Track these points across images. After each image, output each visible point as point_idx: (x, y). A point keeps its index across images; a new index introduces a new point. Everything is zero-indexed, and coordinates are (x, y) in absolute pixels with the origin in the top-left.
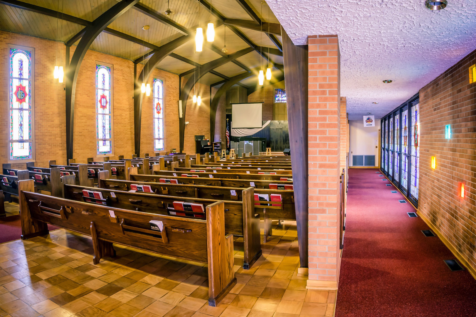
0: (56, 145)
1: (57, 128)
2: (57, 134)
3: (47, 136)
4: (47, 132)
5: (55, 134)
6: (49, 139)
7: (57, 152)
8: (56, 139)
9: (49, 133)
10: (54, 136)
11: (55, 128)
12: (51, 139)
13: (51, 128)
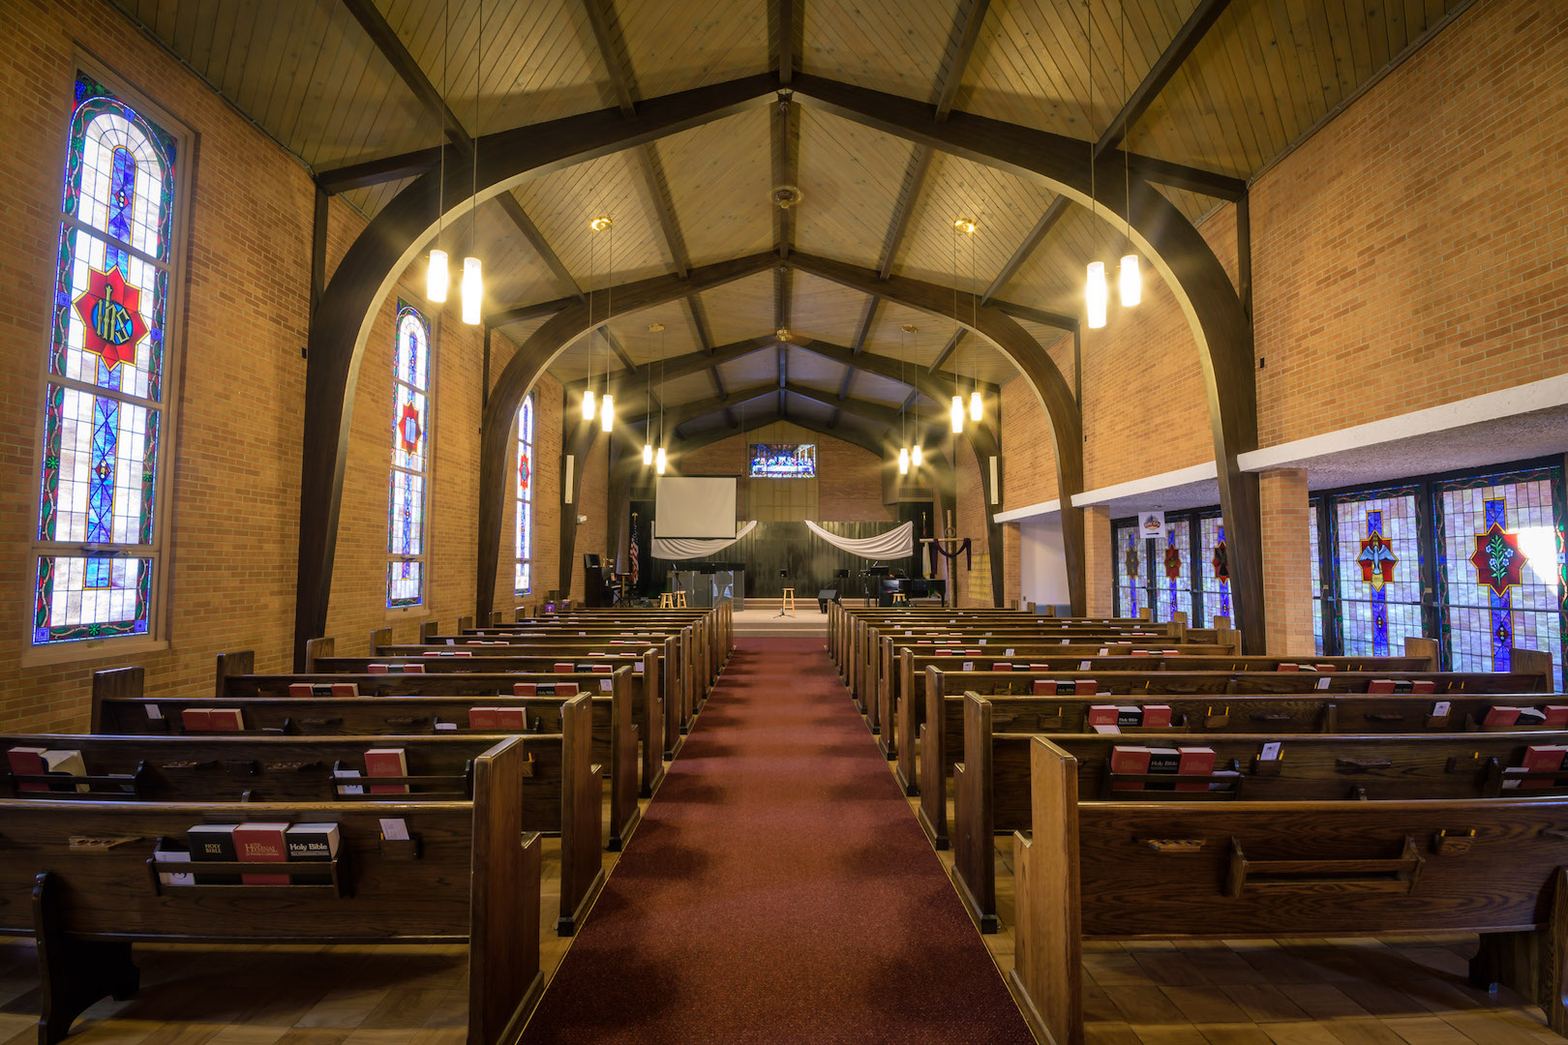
0: (259, 574)
1: (271, 502)
2: (269, 529)
3: (228, 532)
4: (229, 518)
5: (261, 527)
6: (235, 547)
7: (263, 601)
8: (261, 548)
9: (237, 519)
10: (253, 534)
11: (262, 501)
12: (244, 547)
13: (245, 500)
